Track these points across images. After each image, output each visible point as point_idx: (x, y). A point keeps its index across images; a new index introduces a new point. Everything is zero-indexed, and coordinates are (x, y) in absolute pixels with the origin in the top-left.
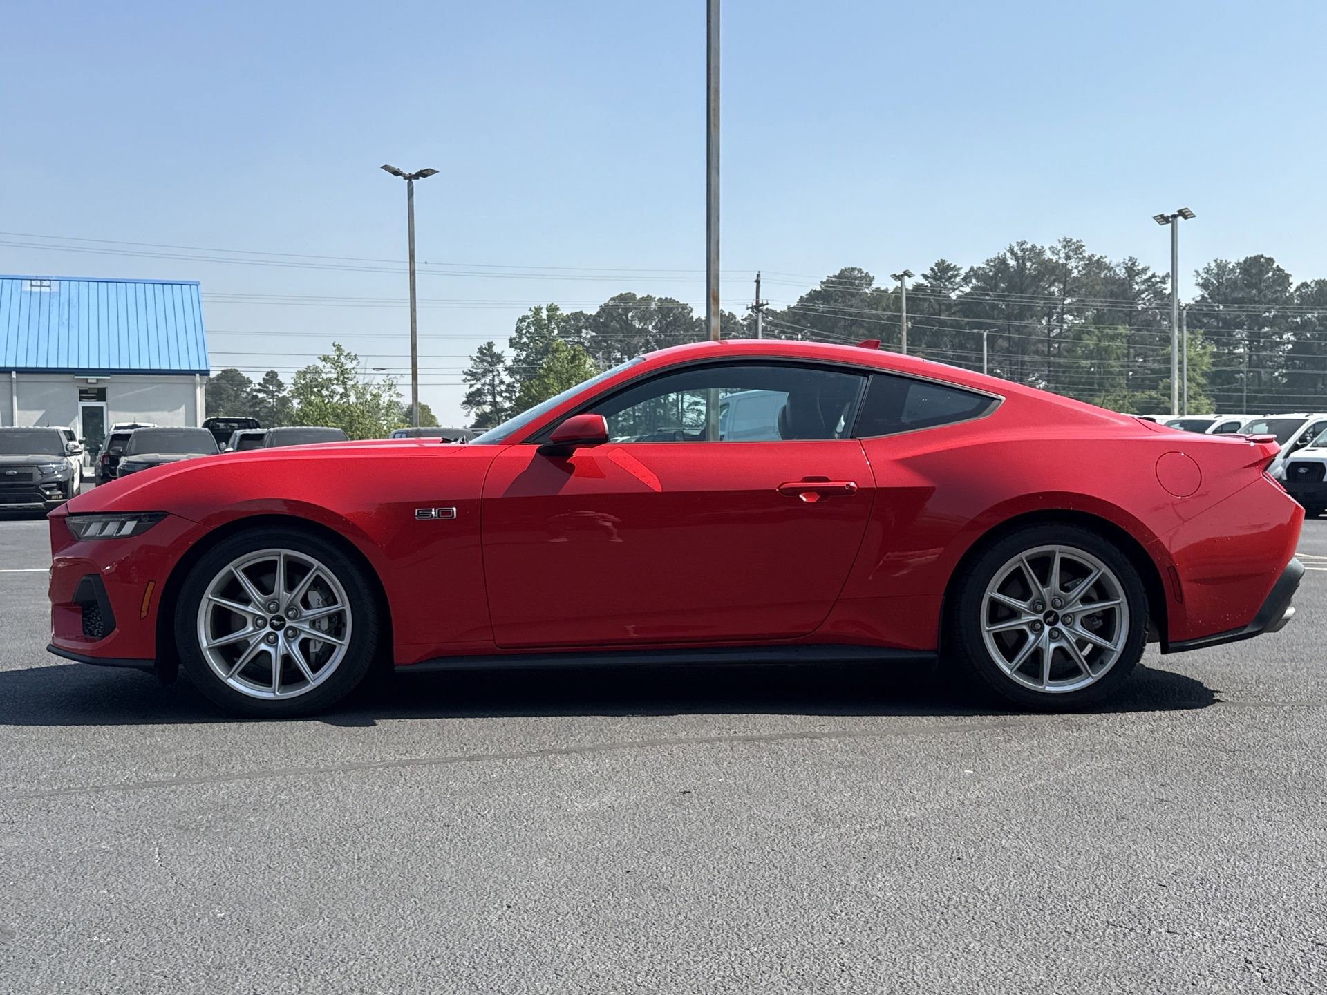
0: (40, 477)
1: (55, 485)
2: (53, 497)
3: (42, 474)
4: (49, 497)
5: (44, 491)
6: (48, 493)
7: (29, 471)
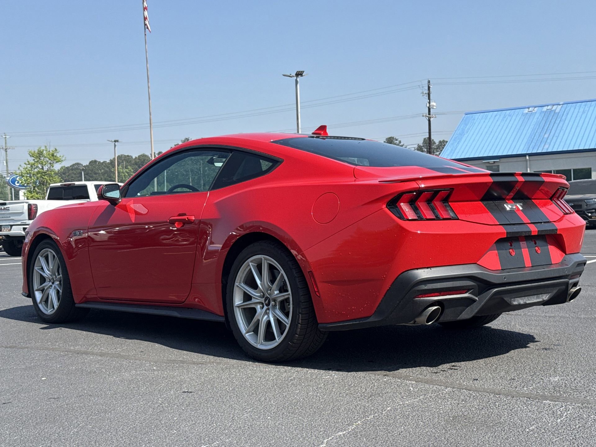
0: (586, 207)
1: (594, 211)
2: (593, 217)
3: (587, 205)
4: (590, 217)
5: (588, 214)
6: (590, 214)
7: (580, 203)
